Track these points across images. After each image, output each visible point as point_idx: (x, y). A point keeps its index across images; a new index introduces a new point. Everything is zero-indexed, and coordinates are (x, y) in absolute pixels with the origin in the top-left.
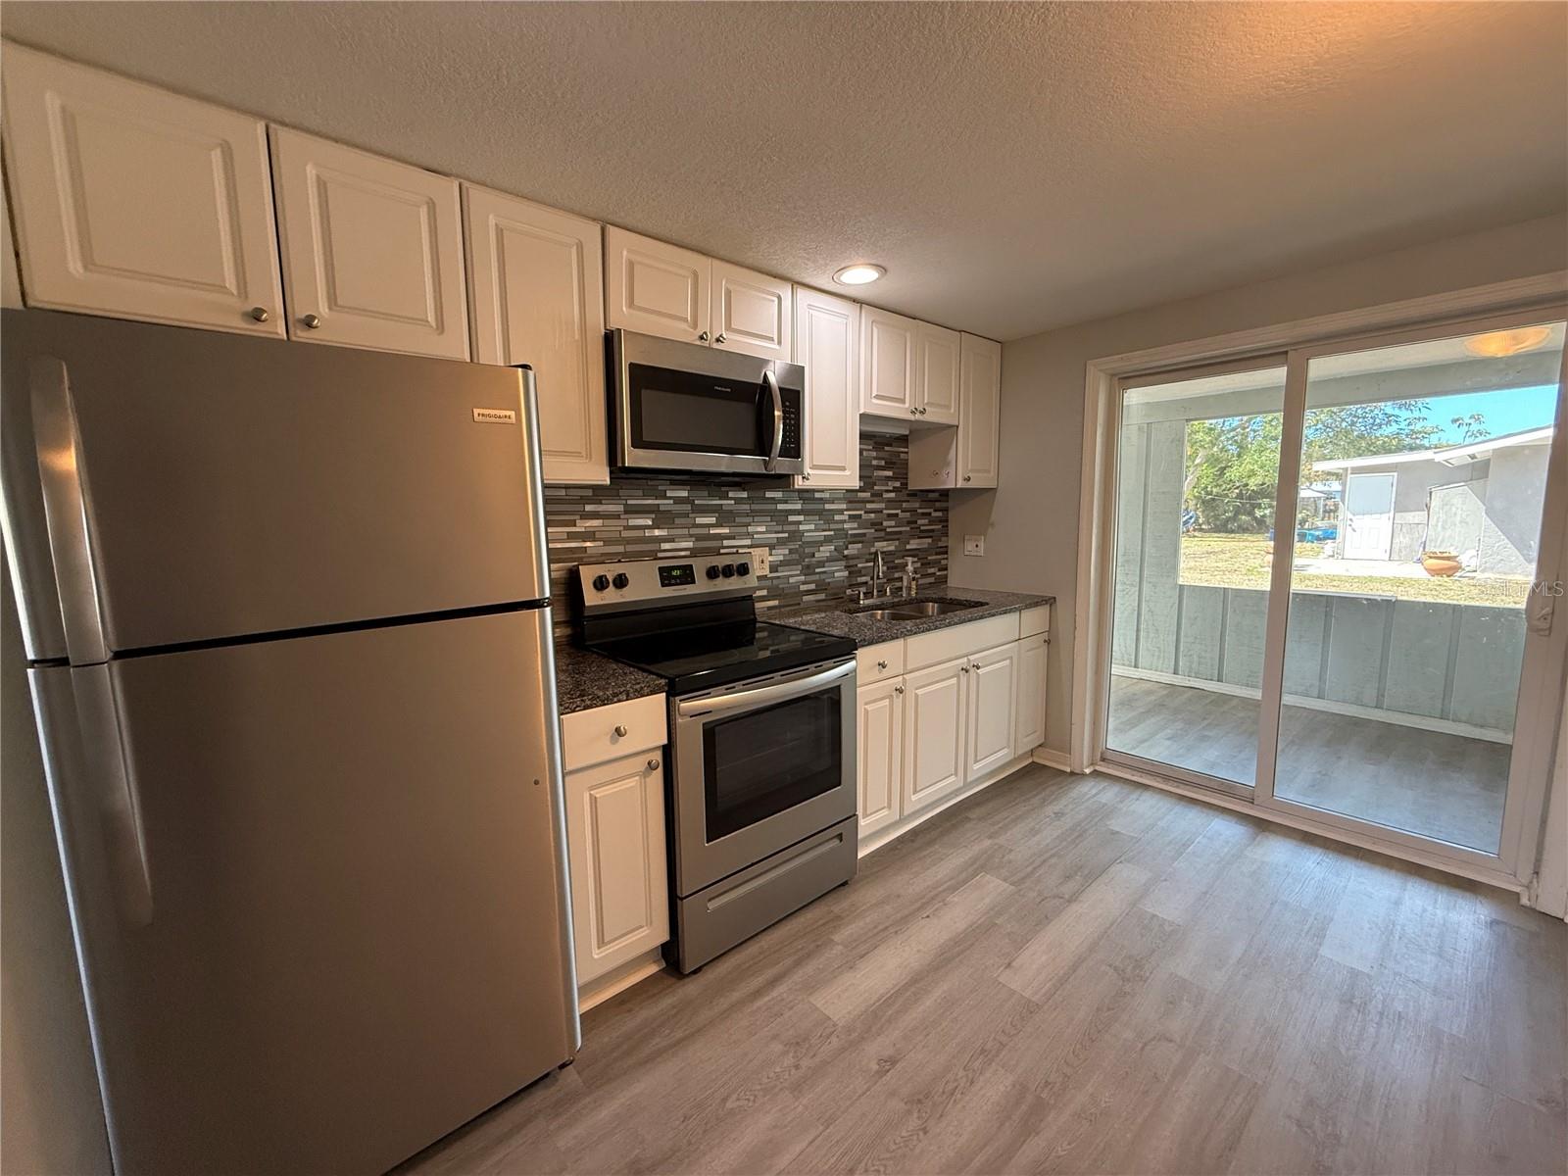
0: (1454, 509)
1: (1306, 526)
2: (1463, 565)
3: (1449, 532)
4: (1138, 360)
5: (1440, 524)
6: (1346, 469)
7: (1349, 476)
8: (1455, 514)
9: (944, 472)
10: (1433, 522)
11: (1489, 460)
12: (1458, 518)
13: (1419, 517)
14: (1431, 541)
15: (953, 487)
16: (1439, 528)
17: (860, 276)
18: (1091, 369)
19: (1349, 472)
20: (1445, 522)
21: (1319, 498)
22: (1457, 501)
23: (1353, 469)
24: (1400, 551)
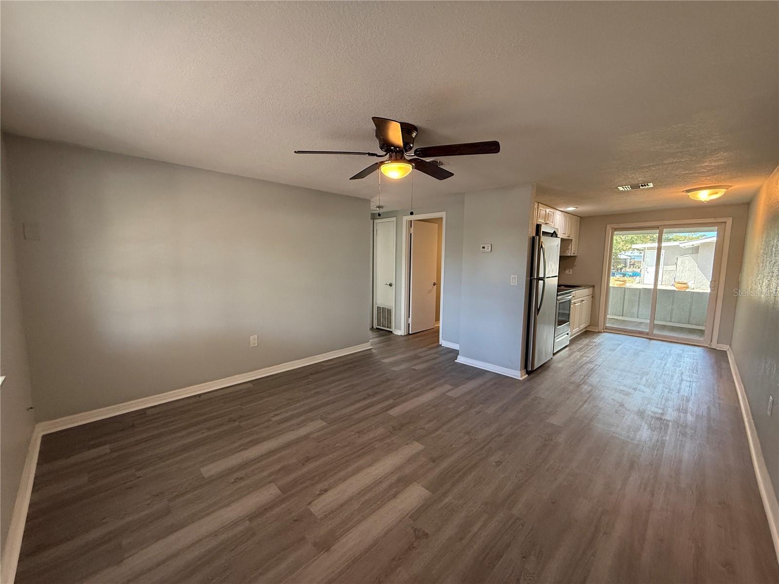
0: (686, 265)
1: (622, 271)
2: (689, 287)
3: (684, 274)
4: (615, 226)
5: (681, 271)
6: (645, 248)
7: (646, 251)
8: (686, 267)
9: (567, 252)
10: (678, 269)
11: (699, 246)
12: (687, 268)
13: (673, 267)
14: (677, 277)
15: (570, 255)
16: (680, 272)
17: (571, 209)
18: (608, 226)
19: (646, 249)
20: (683, 270)
21: (628, 259)
22: (687, 262)
23: (647, 248)
24: (665, 281)
